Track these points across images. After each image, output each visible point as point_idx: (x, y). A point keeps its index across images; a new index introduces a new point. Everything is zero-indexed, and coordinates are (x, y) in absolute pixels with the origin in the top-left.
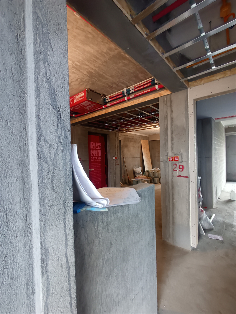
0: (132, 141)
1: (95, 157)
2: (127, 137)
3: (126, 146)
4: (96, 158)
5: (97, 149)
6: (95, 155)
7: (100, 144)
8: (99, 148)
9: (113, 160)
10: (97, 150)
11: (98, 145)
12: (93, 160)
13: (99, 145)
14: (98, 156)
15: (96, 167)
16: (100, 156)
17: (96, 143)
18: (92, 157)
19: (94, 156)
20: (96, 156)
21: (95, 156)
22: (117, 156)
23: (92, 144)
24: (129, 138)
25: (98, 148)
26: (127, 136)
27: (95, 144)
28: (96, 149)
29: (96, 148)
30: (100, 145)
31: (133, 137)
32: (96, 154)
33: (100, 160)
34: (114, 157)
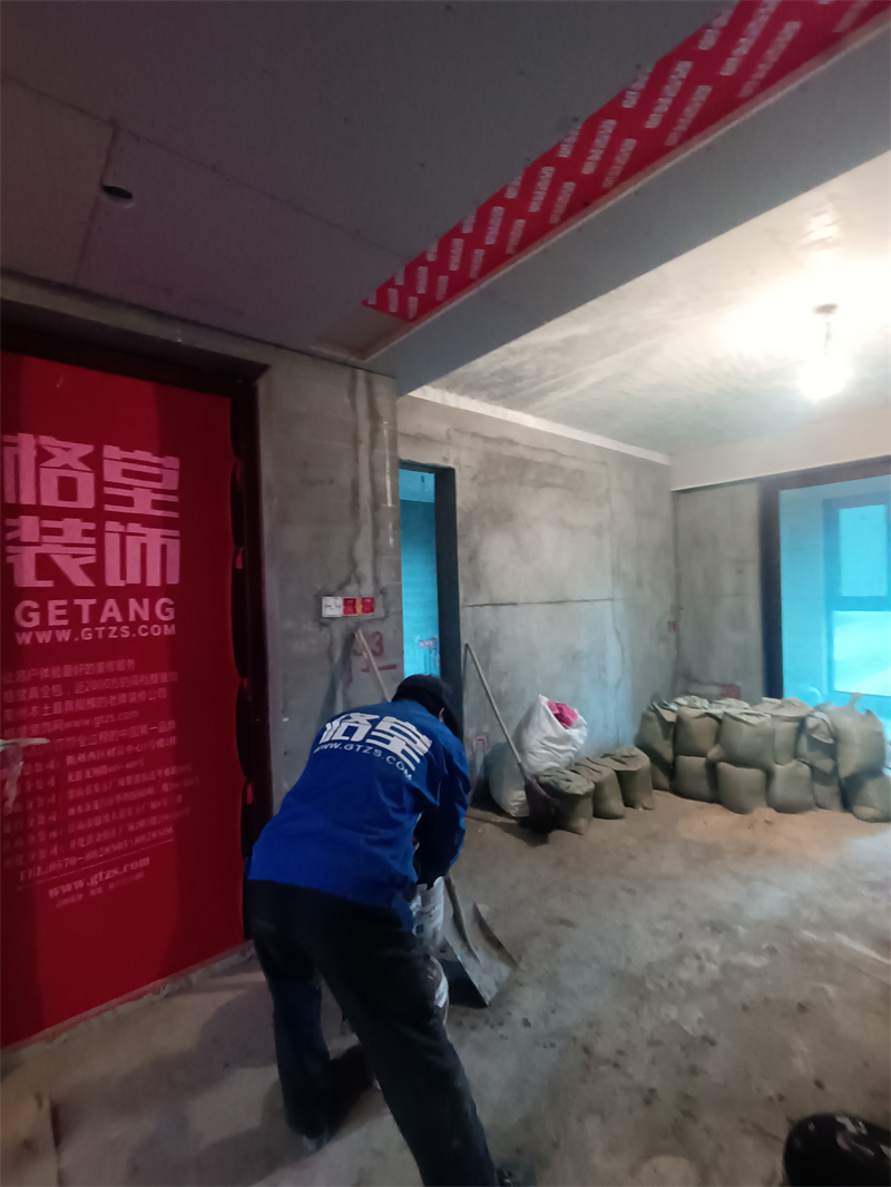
0: (547, 485)
1: (86, 604)
2: (507, 451)
3: (503, 518)
4: (96, 611)
5: (125, 519)
6: (82, 580)
7: (173, 462)
8: (156, 504)
9: (325, 623)
10: (111, 526)
11: (126, 473)
12: (44, 626)
13: (158, 478)
14: (140, 591)
15: (91, 703)
16: (166, 590)
17: (111, 451)
18: (42, 596)
19: (64, 588)
20: (101, 592)
21: (84, 592)
22: (367, 590)
23: (43, 456)
24: (522, 465)
25: (129, 502)
26: (511, 442)
27: (94, 462)
28: (97, 516)
29: (102, 499)
30: (171, 480)
31: (560, 455)
32: (96, 570)
33: (168, 630)
34: (329, 601)
